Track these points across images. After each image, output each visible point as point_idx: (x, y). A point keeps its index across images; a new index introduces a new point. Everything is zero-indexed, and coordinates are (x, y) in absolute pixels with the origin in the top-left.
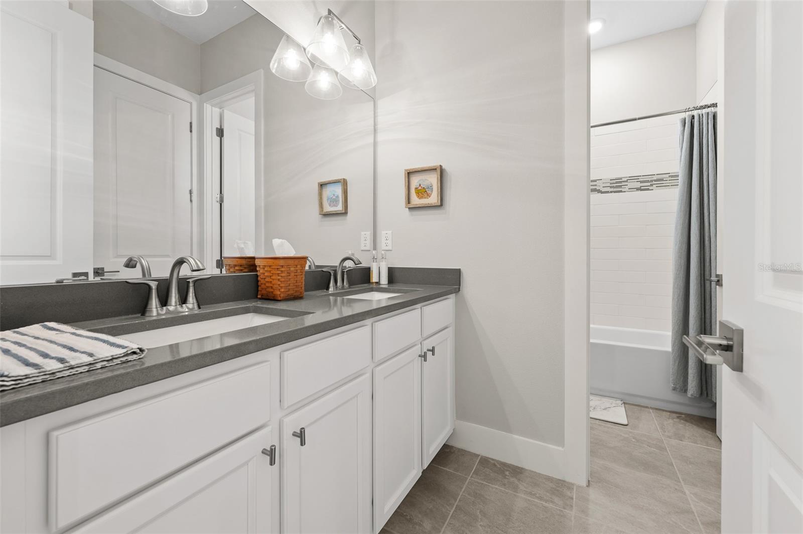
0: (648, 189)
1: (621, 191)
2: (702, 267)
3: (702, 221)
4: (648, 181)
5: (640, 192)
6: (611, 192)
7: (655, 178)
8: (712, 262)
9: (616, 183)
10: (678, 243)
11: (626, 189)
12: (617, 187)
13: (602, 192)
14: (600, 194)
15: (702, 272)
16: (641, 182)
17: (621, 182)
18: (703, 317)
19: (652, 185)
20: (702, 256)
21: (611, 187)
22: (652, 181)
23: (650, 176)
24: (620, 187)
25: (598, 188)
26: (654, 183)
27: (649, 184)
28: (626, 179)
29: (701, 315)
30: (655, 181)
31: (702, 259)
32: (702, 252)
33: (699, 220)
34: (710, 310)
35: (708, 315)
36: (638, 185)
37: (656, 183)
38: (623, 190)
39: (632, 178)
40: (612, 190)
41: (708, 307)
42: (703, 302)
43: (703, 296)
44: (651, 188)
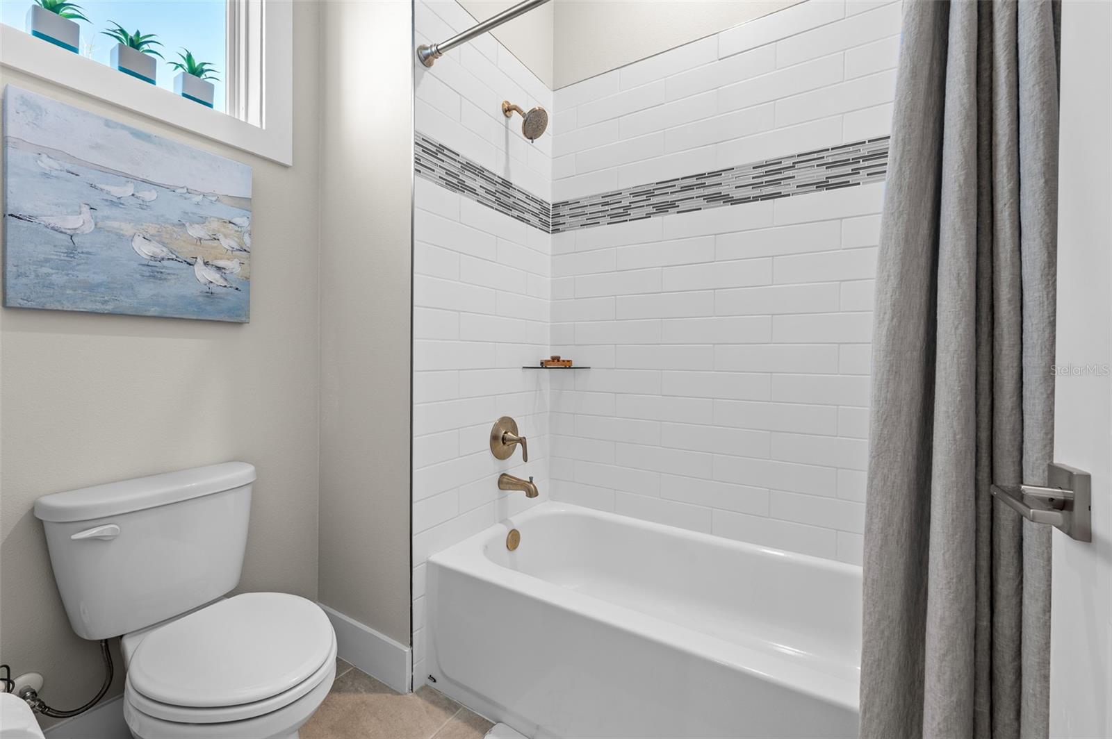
0: (846, 184)
1: (778, 195)
2: (985, 411)
3: (987, 221)
4: (845, 163)
5: (824, 192)
6: (756, 199)
7: (864, 151)
8: (1026, 393)
9: (768, 173)
10: (888, 316)
11: (791, 187)
12: (769, 183)
13: (734, 202)
14: (729, 207)
15: (984, 435)
16: (829, 166)
17: (778, 171)
18: (985, 623)
19: (855, 172)
20: (985, 370)
21: (754, 186)
22: (856, 160)
23: (851, 149)
24: (777, 182)
25: (723, 190)
26: (862, 164)
27: (848, 169)
28: (789, 163)
29: (977, 618)
30: (865, 158)
31: (984, 381)
32: (985, 350)
33: (973, 213)
34: (1014, 601)
35: (1005, 621)
36: (821, 174)
37: (866, 164)
38: (784, 191)
39: (805, 158)
40: (757, 192)
41: (1005, 588)
42: (984, 564)
43: (985, 535)
44: (851, 179)
